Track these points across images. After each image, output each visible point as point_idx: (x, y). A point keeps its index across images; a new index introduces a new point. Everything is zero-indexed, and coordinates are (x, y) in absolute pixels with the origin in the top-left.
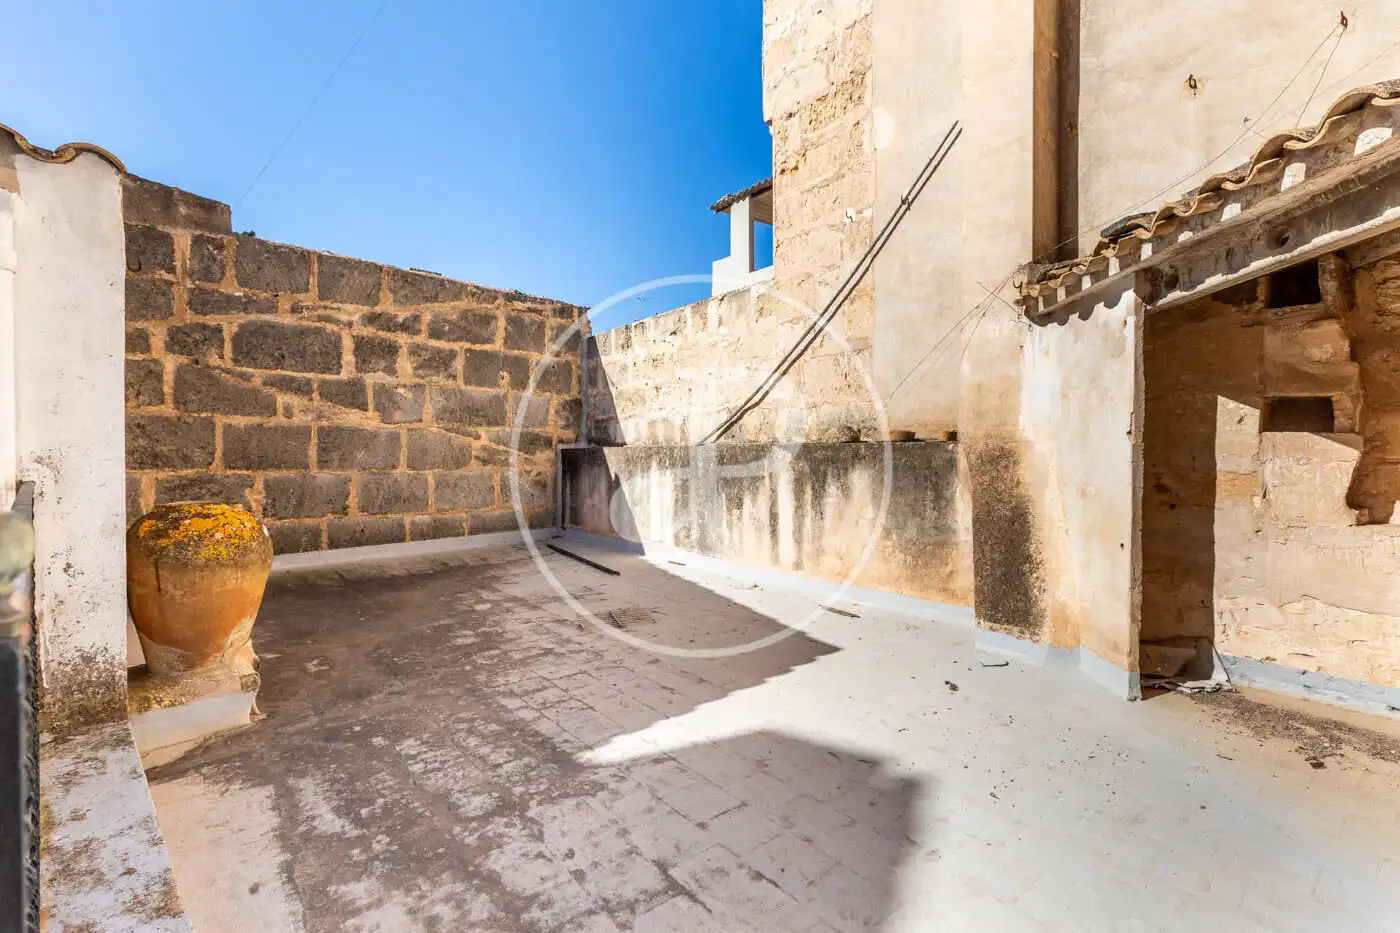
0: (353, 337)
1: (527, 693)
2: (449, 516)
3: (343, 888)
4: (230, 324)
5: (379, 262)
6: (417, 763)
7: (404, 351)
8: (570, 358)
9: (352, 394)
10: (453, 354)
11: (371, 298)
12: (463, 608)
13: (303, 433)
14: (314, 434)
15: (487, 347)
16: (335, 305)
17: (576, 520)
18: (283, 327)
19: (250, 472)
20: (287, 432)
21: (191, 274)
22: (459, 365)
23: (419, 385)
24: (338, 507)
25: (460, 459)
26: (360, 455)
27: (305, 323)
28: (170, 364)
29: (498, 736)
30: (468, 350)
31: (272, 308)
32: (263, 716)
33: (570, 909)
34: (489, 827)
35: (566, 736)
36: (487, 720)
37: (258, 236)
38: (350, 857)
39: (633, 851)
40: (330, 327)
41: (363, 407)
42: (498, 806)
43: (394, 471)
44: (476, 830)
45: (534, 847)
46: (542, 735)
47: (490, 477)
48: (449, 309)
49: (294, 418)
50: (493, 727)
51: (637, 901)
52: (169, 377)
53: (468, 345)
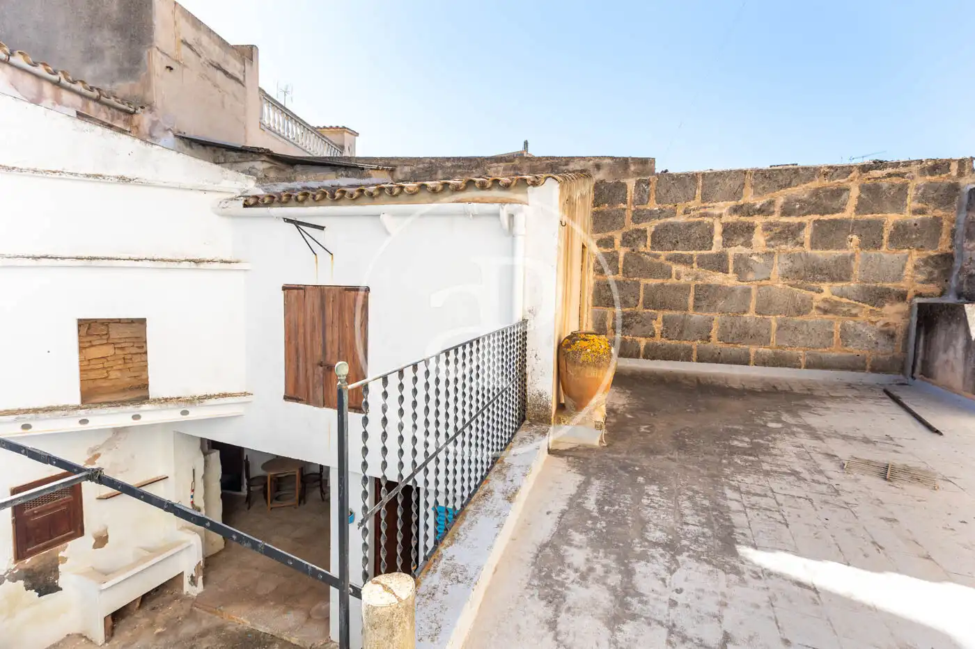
0: (722, 224)
1: (748, 493)
2: (787, 351)
3: (574, 533)
4: (650, 227)
5: (744, 168)
6: (648, 499)
7: (758, 230)
8: (939, 213)
9: (719, 263)
10: (801, 226)
11: (736, 195)
12: (758, 421)
13: (686, 288)
14: (692, 290)
15: (837, 216)
16: (711, 205)
17: (927, 373)
18: (679, 224)
19: (656, 311)
20: (676, 288)
21: (634, 203)
22: (807, 234)
23: (770, 253)
24: (704, 336)
25: (801, 309)
26: (721, 304)
27: (692, 220)
28: (622, 252)
29: (705, 509)
30: (818, 221)
31: (674, 214)
32: (605, 445)
33: (652, 613)
34: (651, 550)
35: (747, 532)
36: (706, 496)
37: (670, 172)
38: (586, 522)
39: (719, 618)
40: (707, 220)
41: (726, 271)
42: (666, 543)
43: (745, 315)
44: (645, 547)
45: (664, 574)
46: (732, 523)
47: (831, 324)
48: (801, 191)
49: (681, 280)
50: (706, 503)
51: (691, 640)
52: (621, 259)
53: (817, 217)
